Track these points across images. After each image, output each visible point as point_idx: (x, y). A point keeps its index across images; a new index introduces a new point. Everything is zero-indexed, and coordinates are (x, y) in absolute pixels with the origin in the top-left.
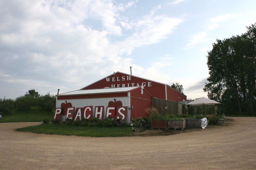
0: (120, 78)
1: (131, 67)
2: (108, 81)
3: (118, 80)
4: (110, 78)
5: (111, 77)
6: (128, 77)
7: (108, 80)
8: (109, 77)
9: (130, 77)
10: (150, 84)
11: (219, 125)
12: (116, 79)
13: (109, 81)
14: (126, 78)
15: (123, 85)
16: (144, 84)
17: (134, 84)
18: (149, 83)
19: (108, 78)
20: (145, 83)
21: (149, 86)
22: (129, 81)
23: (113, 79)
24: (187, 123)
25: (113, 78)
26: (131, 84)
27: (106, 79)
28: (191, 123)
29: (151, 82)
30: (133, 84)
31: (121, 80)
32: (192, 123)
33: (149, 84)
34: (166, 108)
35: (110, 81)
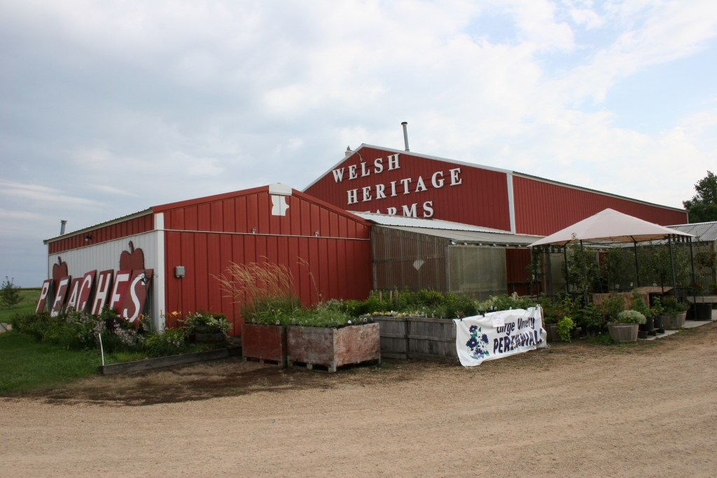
0: (370, 166)
1: (404, 124)
2: (339, 180)
3: (364, 174)
4: (343, 169)
5: (344, 166)
6: (390, 157)
7: (338, 176)
8: (340, 167)
9: (396, 156)
10: (457, 176)
11: (613, 342)
12: (358, 170)
13: (341, 180)
14: (385, 163)
15: (378, 186)
16: (438, 177)
17: (410, 179)
18: (452, 171)
19: (338, 170)
20: (441, 173)
21: (453, 183)
22: (394, 171)
23: (351, 172)
24: (410, 336)
25: (350, 167)
26: (402, 181)
27: (334, 172)
28: (423, 337)
29: (459, 169)
30: (406, 181)
31: (372, 172)
32: (426, 337)
33: (453, 177)
34: (418, 265)
35: (343, 180)
